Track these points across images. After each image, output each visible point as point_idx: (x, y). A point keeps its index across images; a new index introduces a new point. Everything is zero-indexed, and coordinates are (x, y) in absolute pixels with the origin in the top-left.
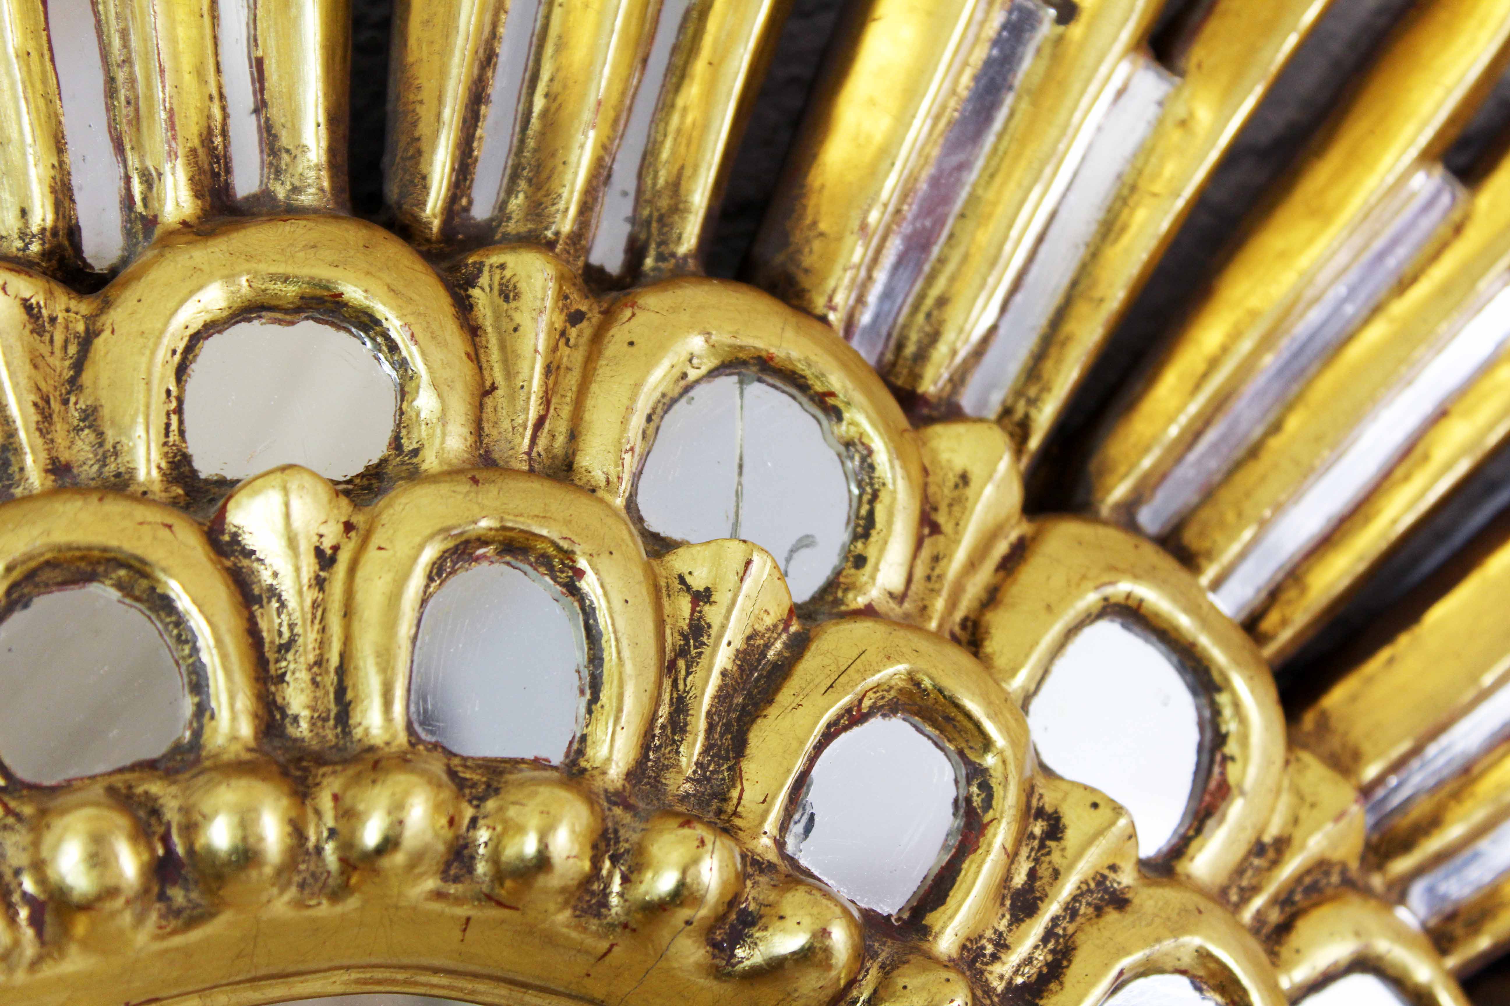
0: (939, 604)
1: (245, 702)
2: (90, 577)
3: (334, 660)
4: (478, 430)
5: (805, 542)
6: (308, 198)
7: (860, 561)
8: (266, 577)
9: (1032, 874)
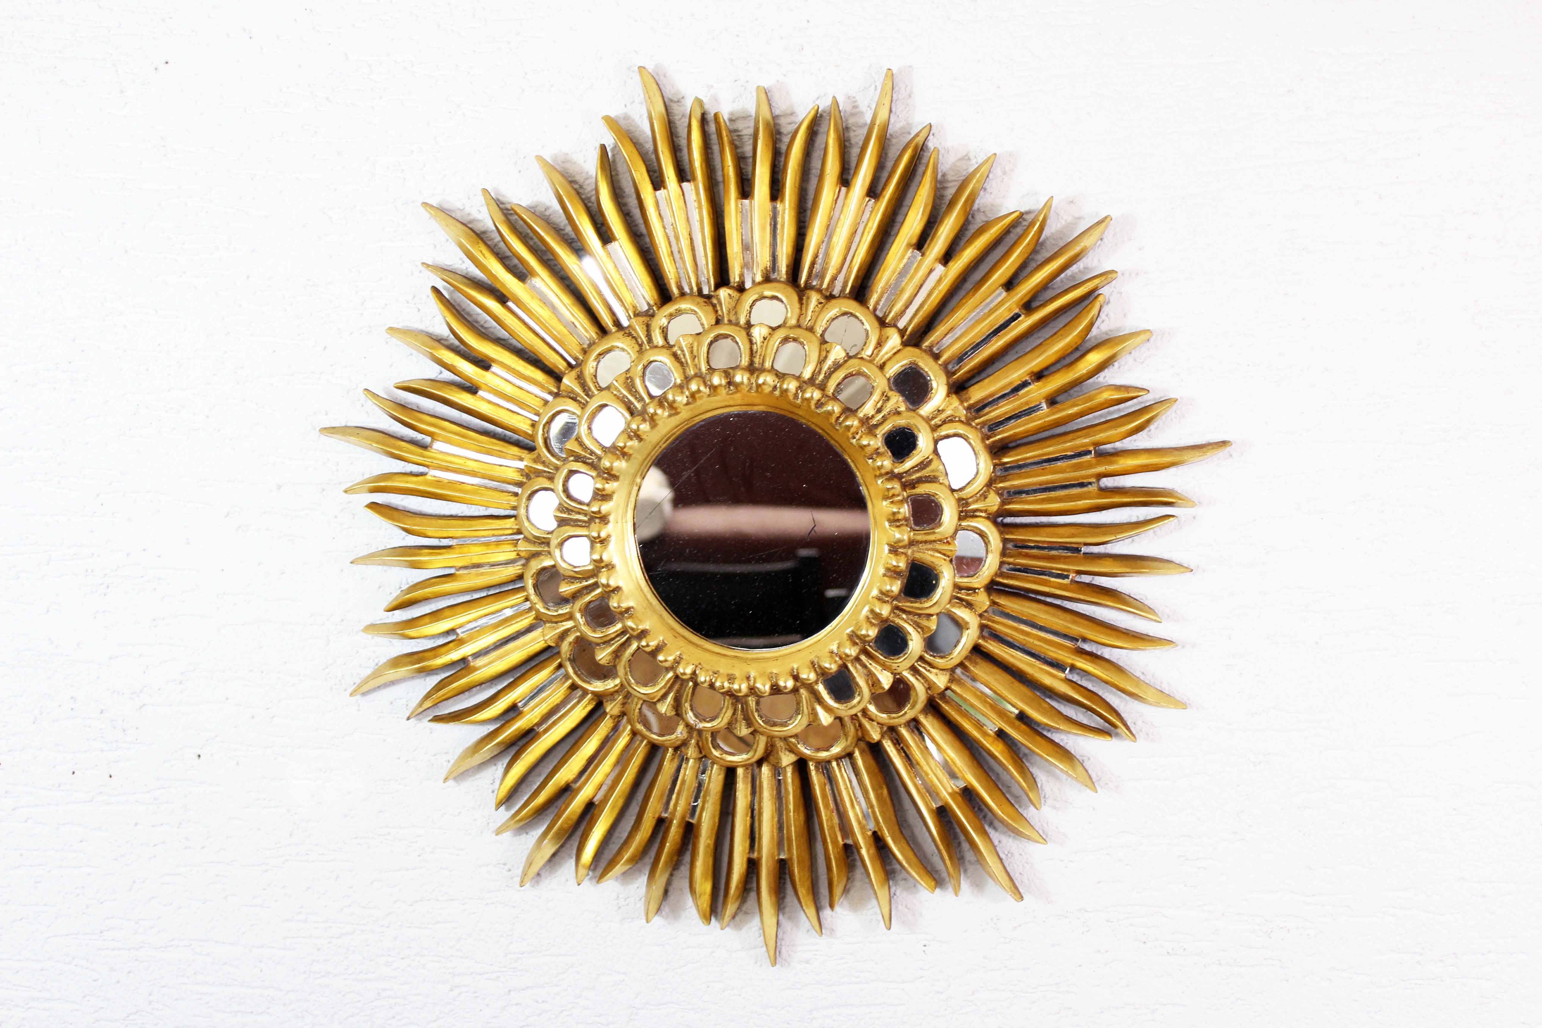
0: (877, 359)
1: (747, 359)
2: (727, 338)
3: (763, 355)
4: (798, 320)
5: (855, 345)
6: (782, 280)
7: (863, 349)
8: (755, 341)
9: (882, 406)
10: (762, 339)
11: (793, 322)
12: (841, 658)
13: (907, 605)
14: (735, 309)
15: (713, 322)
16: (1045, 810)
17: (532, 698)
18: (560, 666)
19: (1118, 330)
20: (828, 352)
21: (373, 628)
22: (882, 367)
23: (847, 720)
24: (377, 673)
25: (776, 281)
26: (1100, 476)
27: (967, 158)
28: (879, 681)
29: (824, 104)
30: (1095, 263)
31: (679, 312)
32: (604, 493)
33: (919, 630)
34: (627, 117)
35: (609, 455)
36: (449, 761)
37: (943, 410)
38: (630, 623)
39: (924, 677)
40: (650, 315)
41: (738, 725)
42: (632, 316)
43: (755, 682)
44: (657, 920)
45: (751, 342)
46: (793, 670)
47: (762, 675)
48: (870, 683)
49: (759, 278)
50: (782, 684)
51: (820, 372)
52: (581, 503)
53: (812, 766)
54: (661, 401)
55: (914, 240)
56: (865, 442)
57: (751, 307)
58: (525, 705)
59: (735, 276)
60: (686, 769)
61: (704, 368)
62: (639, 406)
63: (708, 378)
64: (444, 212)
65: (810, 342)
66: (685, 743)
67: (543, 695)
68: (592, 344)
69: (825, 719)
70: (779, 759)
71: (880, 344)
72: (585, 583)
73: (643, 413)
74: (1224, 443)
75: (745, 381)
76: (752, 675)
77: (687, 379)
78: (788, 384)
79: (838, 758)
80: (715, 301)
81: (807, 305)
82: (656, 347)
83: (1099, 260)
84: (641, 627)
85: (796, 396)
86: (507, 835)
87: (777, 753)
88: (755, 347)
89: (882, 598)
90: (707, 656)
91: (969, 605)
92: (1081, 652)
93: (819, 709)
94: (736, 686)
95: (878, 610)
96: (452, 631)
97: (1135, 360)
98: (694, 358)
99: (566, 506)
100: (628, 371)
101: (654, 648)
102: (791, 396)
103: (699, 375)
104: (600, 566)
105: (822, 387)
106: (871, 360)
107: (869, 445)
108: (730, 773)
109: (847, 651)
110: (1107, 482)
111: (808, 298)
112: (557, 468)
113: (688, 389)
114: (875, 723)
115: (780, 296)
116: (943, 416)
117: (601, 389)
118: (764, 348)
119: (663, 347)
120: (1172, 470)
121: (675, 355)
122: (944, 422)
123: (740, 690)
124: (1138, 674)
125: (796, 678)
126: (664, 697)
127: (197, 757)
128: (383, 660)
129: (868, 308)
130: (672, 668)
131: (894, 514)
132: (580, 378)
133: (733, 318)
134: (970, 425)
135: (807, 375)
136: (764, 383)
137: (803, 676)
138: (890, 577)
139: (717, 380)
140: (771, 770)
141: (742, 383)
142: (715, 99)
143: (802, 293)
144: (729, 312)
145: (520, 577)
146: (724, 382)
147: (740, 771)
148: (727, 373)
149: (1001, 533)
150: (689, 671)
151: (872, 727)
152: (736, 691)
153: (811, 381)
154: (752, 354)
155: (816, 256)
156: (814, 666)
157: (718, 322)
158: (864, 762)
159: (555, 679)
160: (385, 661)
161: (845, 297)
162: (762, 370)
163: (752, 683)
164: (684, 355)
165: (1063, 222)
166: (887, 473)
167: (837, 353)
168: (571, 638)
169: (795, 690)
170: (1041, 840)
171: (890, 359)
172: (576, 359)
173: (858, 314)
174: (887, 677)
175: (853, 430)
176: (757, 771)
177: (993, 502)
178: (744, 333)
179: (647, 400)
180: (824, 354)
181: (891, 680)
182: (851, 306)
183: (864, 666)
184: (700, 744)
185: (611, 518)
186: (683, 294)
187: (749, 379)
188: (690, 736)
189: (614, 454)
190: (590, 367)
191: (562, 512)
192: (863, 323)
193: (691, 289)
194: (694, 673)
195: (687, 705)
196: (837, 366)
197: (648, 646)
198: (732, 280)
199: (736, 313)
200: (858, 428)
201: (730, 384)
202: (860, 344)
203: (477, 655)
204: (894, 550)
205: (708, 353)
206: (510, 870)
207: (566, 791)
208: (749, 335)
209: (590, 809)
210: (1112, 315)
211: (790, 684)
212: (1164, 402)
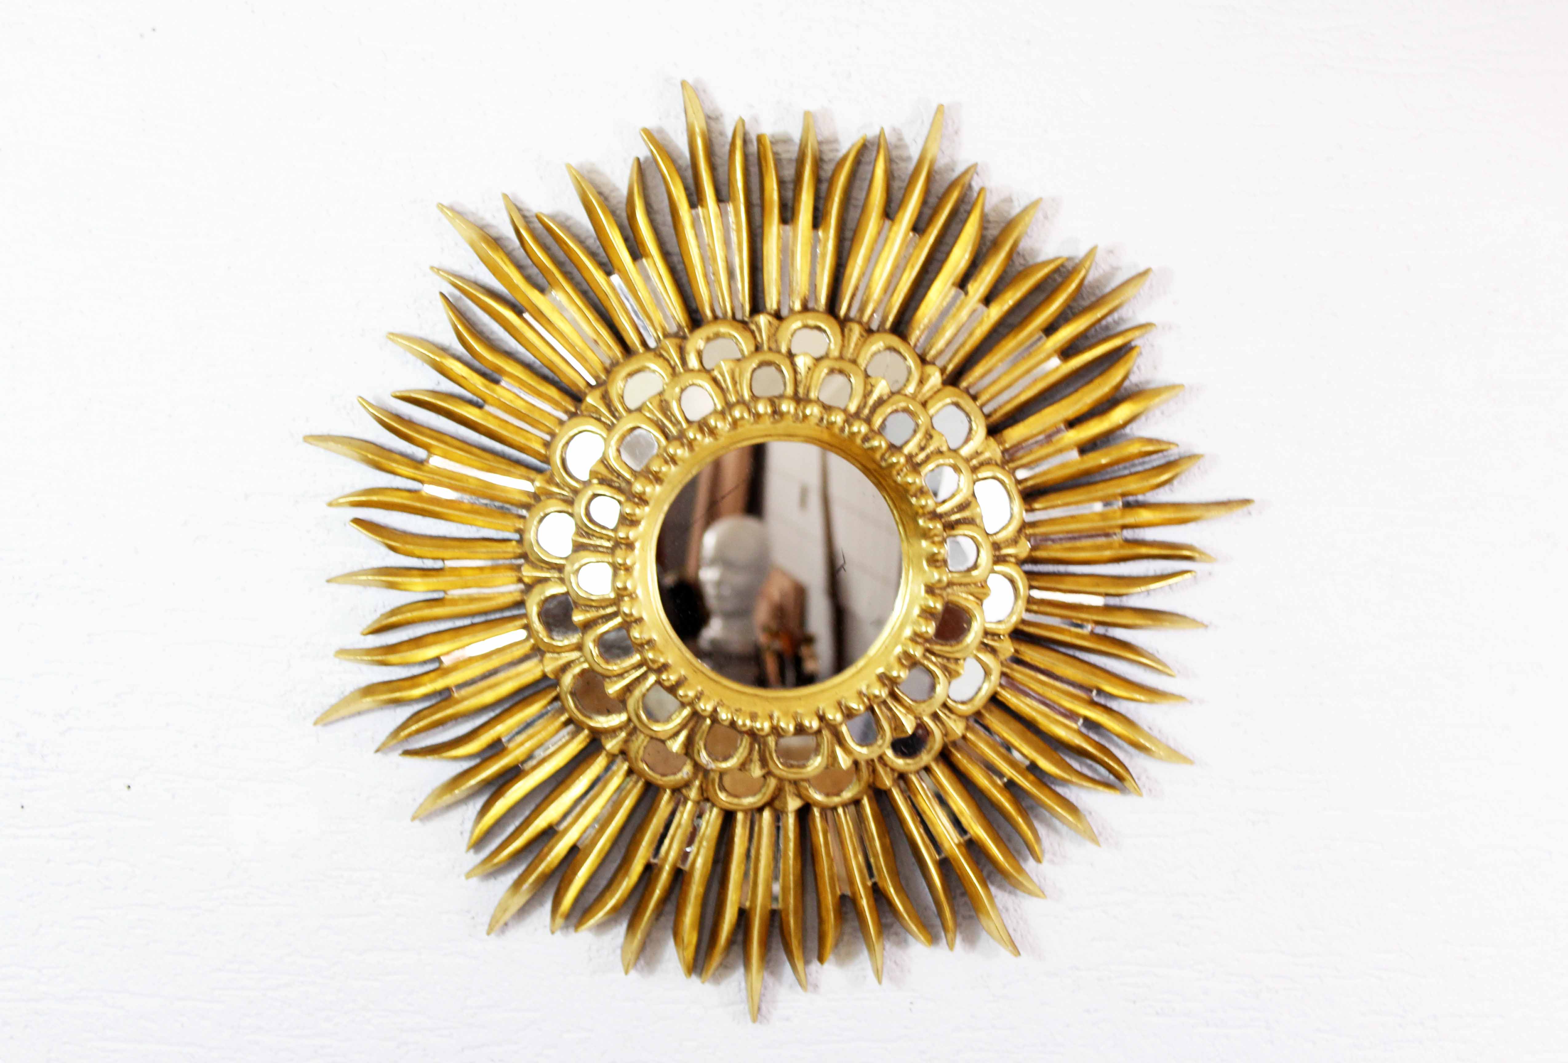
0: (920, 396)
1: (792, 388)
2: (770, 365)
3: (808, 385)
4: (841, 352)
5: (897, 381)
6: (821, 309)
7: (905, 386)
8: (799, 370)
9: (925, 444)
10: (807, 369)
11: (835, 353)
12: (869, 699)
13: (937, 648)
14: (773, 336)
15: (753, 348)
16: (1045, 865)
17: (519, 733)
18: (557, 698)
19: (1148, 382)
20: (872, 386)
21: (343, 652)
22: (924, 404)
23: (863, 764)
24: (346, 701)
25: (813, 310)
26: (1124, 527)
27: (1009, 200)
28: (903, 724)
29: (872, 133)
30: (1130, 314)
31: (717, 336)
32: (634, 518)
33: (947, 674)
34: (661, 131)
35: (643, 479)
36: (415, 800)
37: (982, 453)
38: (650, 655)
39: (943, 723)
40: (680, 338)
41: (752, 766)
42: (661, 337)
43: (778, 721)
44: (633, 974)
45: (795, 372)
46: (818, 710)
47: (785, 714)
48: (893, 726)
49: (798, 306)
50: (807, 723)
51: (865, 406)
52: (604, 528)
53: (816, 812)
54: (703, 426)
55: (958, 280)
56: (910, 480)
57: (792, 335)
58: (510, 740)
59: (772, 301)
60: (682, 813)
61: (747, 396)
62: (674, 431)
63: (752, 405)
64: (457, 213)
65: (856, 375)
66: (687, 784)
67: (530, 731)
68: (615, 364)
69: (844, 761)
70: (785, 804)
71: (921, 382)
72: (602, 612)
73: (681, 437)
74: (1246, 502)
75: (792, 410)
76: (776, 714)
77: (729, 406)
78: (836, 417)
79: (845, 805)
80: (753, 327)
81: (850, 336)
82: (692, 371)
83: (1134, 312)
84: (662, 660)
85: (842, 430)
86: (474, 881)
87: (785, 798)
88: (799, 377)
89: (916, 637)
90: (728, 692)
91: (993, 651)
92: (1093, 704)
93: (838, 750)
94: (758, 725)
95: (912, 652)
96: (437, 659)
97: (1162, 413)
98: (735, 383)
99: (585, 529)
100: (661, 394)
101: (674, 683)
102: (836, 430)
103: (741, 402)
104: (621, 594)
105: (868, 421)
106: (914, 397)
107: (914, 483)
108: (728, 817)
109: (877, 692)
110: (1129, 534)
111: (851, 330)
112: (576, 492)
113: (731, 415)
114: (888, 769)
115: (823, 326)
116: (982, 458)
117: (629, 411)
118: (809, 379)
119: (699, 371)
120: (1191, 526)
121: (715, 380)
122: (982, 464)
123: (762, 729)
124: (1146, 728)
125: (822, 718)
126: (676, 734)
127: (126, 789)
128: (349, 689)
129: (909, 344)
130: (691, 704)
131: (934, 554)
132: (606, 398)
133: (773, 346)
134: (1003, 468)
135: (852, 408)
136: (811, 415)
137: (830, 716)
138: (926, 619)
139: (762, 408)
140: (772, 816)
141: (788, 412)
142: (756, 120)
143: (843, 323)
144: (769, 339)
145: (520, 604)
146: (769, 410)
147: (740, 816)
148: (773, 402)
149: (1028, 579)
150: (709, 708)
151: (886, 773)
152: (758, 730)
153: (857, 415)
154: (796, 383)
155: (856, 288)
156: (841, 708)
157: (758, 348)
158: (872, 809)
159: (547, 713)
160: (352, 689)
161: (885, 331)
162: (808, 401)
163: (775, 722)
164: (725, 381)
165: (1101, 271)
166: (929, 513)
167: (881, 388)
168: (577, 670)
169: (819, 732)
170: (1041, 894)
171: (931, 397)
172: (597, 378)
173: (902, 350)
174: (911, 721)
175: (898, 467)
176: (757, 816)
177: (1023, 549)
178: (788, 362)
179: (685, 425)
180: (869, 388)
181: (914, 725)
182: (895, 341)
183: (890, 709)
184: (704, 786)
185: (637, 545)
186: (716, 318)
187: (796, 409)
188: (695, 776)
189: (647, 478)
190: (617, 387)
191: (582, 536)
192: (905, 359)
193: (725, 313)
194: (715, 710)
195: (702, 744)
196: (880, 402)
197: (668, 680)
198: (768, 306)
199: (776, 341)
200: (904, 466)
201: (775, 412)
202: (902, 380)
203: (461, 686)
204: (930, 590)
205: (751, 379)
206: (473, 918)
207: (550, 833)
208: (793, 365)
209: (575, 853)
210: (1142, 367)
211: (815, 724)
212: (1192, 457)
